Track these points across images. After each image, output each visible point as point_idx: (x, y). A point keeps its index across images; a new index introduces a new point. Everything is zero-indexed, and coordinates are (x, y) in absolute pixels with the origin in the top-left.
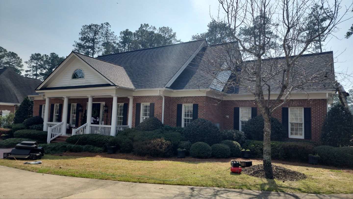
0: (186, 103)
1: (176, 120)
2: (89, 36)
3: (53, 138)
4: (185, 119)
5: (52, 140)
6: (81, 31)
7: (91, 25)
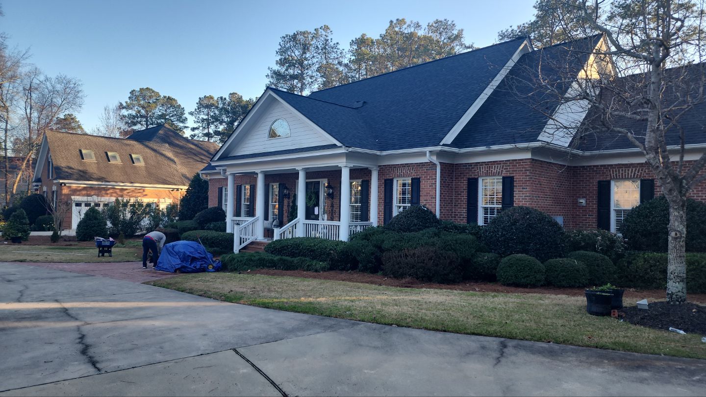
0: (487, 174)
1: (465, 211)
2: (293, 54)
3: (243, 245)
4: (486, 209)
5: (242, 249)
6: (280, 47)
7: (296, 33)
